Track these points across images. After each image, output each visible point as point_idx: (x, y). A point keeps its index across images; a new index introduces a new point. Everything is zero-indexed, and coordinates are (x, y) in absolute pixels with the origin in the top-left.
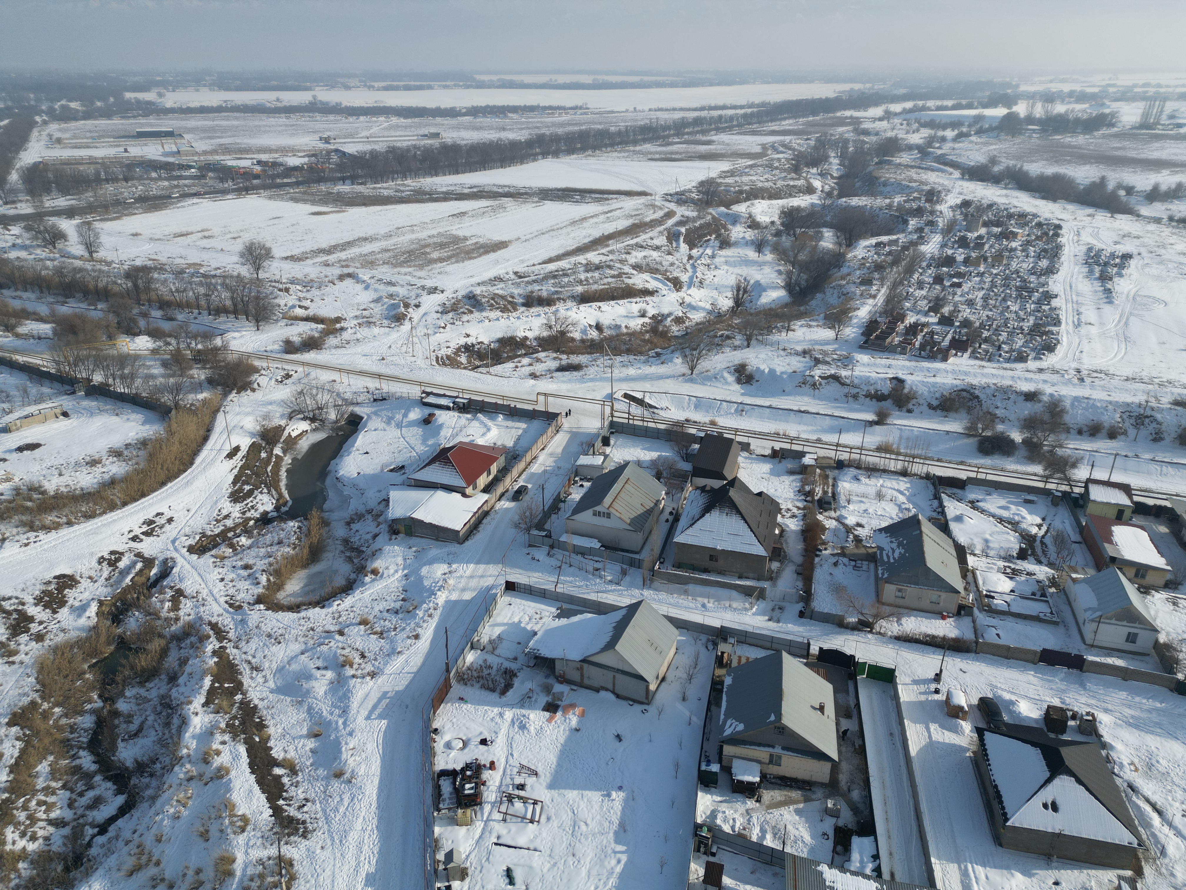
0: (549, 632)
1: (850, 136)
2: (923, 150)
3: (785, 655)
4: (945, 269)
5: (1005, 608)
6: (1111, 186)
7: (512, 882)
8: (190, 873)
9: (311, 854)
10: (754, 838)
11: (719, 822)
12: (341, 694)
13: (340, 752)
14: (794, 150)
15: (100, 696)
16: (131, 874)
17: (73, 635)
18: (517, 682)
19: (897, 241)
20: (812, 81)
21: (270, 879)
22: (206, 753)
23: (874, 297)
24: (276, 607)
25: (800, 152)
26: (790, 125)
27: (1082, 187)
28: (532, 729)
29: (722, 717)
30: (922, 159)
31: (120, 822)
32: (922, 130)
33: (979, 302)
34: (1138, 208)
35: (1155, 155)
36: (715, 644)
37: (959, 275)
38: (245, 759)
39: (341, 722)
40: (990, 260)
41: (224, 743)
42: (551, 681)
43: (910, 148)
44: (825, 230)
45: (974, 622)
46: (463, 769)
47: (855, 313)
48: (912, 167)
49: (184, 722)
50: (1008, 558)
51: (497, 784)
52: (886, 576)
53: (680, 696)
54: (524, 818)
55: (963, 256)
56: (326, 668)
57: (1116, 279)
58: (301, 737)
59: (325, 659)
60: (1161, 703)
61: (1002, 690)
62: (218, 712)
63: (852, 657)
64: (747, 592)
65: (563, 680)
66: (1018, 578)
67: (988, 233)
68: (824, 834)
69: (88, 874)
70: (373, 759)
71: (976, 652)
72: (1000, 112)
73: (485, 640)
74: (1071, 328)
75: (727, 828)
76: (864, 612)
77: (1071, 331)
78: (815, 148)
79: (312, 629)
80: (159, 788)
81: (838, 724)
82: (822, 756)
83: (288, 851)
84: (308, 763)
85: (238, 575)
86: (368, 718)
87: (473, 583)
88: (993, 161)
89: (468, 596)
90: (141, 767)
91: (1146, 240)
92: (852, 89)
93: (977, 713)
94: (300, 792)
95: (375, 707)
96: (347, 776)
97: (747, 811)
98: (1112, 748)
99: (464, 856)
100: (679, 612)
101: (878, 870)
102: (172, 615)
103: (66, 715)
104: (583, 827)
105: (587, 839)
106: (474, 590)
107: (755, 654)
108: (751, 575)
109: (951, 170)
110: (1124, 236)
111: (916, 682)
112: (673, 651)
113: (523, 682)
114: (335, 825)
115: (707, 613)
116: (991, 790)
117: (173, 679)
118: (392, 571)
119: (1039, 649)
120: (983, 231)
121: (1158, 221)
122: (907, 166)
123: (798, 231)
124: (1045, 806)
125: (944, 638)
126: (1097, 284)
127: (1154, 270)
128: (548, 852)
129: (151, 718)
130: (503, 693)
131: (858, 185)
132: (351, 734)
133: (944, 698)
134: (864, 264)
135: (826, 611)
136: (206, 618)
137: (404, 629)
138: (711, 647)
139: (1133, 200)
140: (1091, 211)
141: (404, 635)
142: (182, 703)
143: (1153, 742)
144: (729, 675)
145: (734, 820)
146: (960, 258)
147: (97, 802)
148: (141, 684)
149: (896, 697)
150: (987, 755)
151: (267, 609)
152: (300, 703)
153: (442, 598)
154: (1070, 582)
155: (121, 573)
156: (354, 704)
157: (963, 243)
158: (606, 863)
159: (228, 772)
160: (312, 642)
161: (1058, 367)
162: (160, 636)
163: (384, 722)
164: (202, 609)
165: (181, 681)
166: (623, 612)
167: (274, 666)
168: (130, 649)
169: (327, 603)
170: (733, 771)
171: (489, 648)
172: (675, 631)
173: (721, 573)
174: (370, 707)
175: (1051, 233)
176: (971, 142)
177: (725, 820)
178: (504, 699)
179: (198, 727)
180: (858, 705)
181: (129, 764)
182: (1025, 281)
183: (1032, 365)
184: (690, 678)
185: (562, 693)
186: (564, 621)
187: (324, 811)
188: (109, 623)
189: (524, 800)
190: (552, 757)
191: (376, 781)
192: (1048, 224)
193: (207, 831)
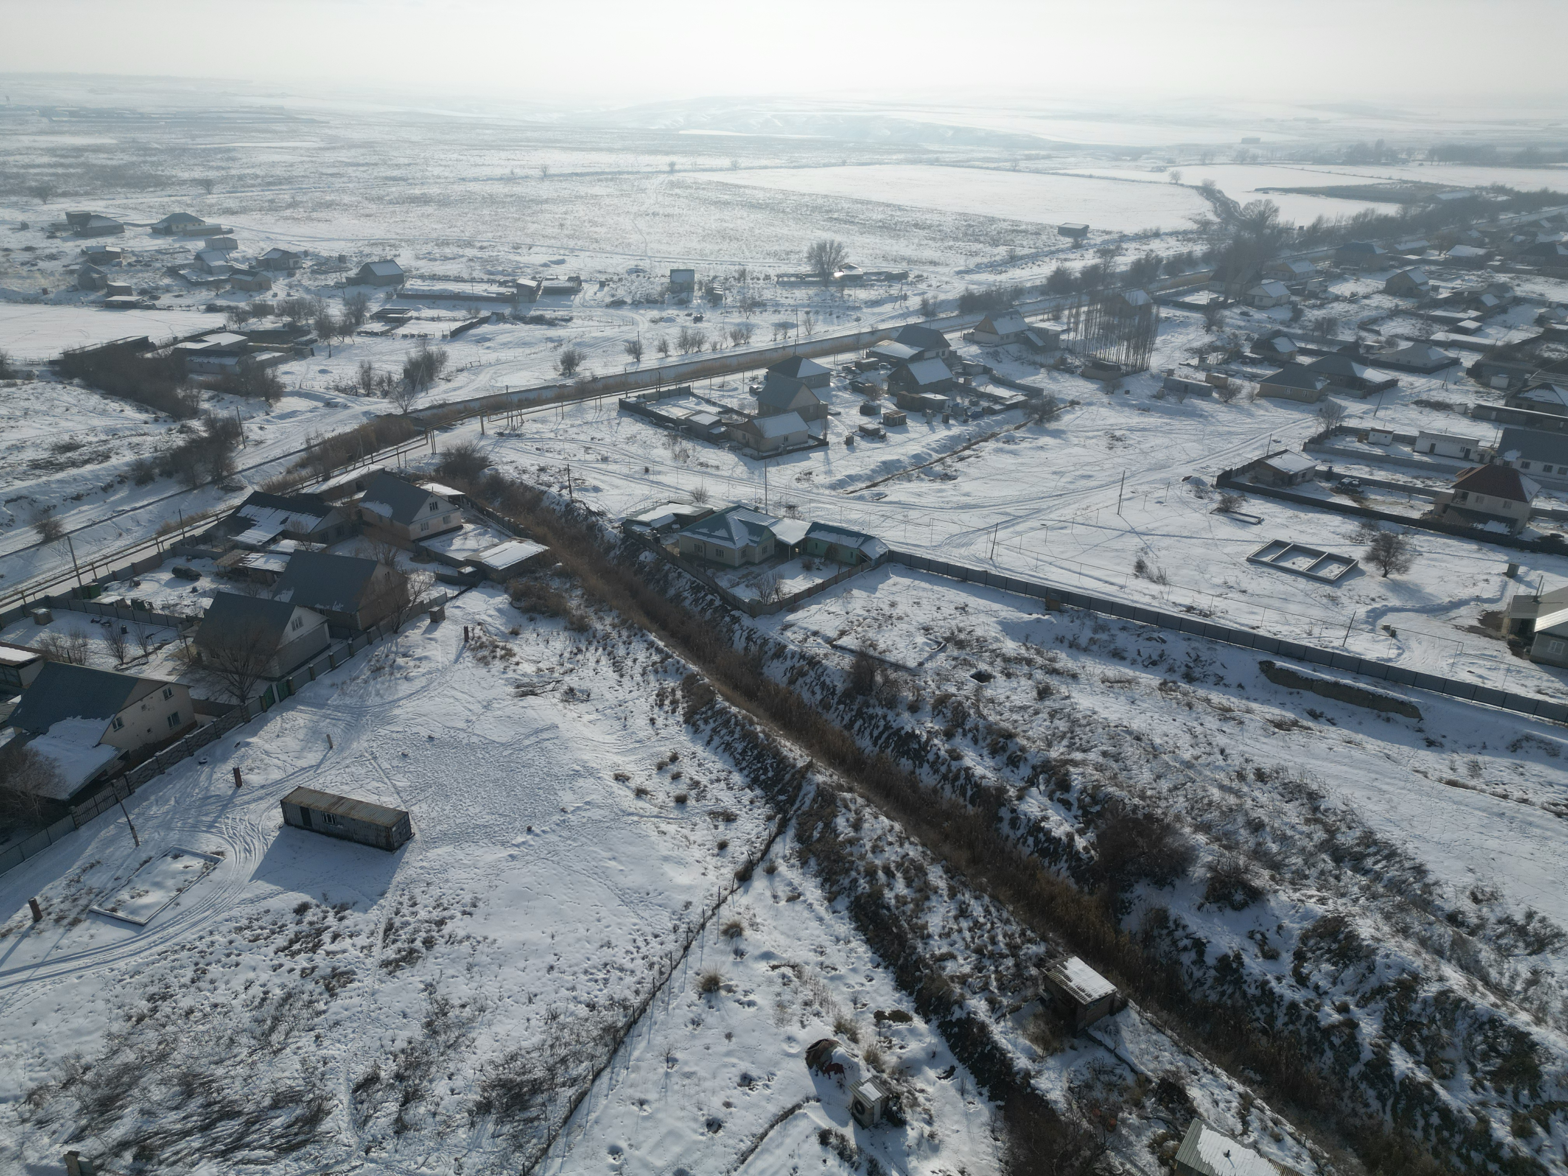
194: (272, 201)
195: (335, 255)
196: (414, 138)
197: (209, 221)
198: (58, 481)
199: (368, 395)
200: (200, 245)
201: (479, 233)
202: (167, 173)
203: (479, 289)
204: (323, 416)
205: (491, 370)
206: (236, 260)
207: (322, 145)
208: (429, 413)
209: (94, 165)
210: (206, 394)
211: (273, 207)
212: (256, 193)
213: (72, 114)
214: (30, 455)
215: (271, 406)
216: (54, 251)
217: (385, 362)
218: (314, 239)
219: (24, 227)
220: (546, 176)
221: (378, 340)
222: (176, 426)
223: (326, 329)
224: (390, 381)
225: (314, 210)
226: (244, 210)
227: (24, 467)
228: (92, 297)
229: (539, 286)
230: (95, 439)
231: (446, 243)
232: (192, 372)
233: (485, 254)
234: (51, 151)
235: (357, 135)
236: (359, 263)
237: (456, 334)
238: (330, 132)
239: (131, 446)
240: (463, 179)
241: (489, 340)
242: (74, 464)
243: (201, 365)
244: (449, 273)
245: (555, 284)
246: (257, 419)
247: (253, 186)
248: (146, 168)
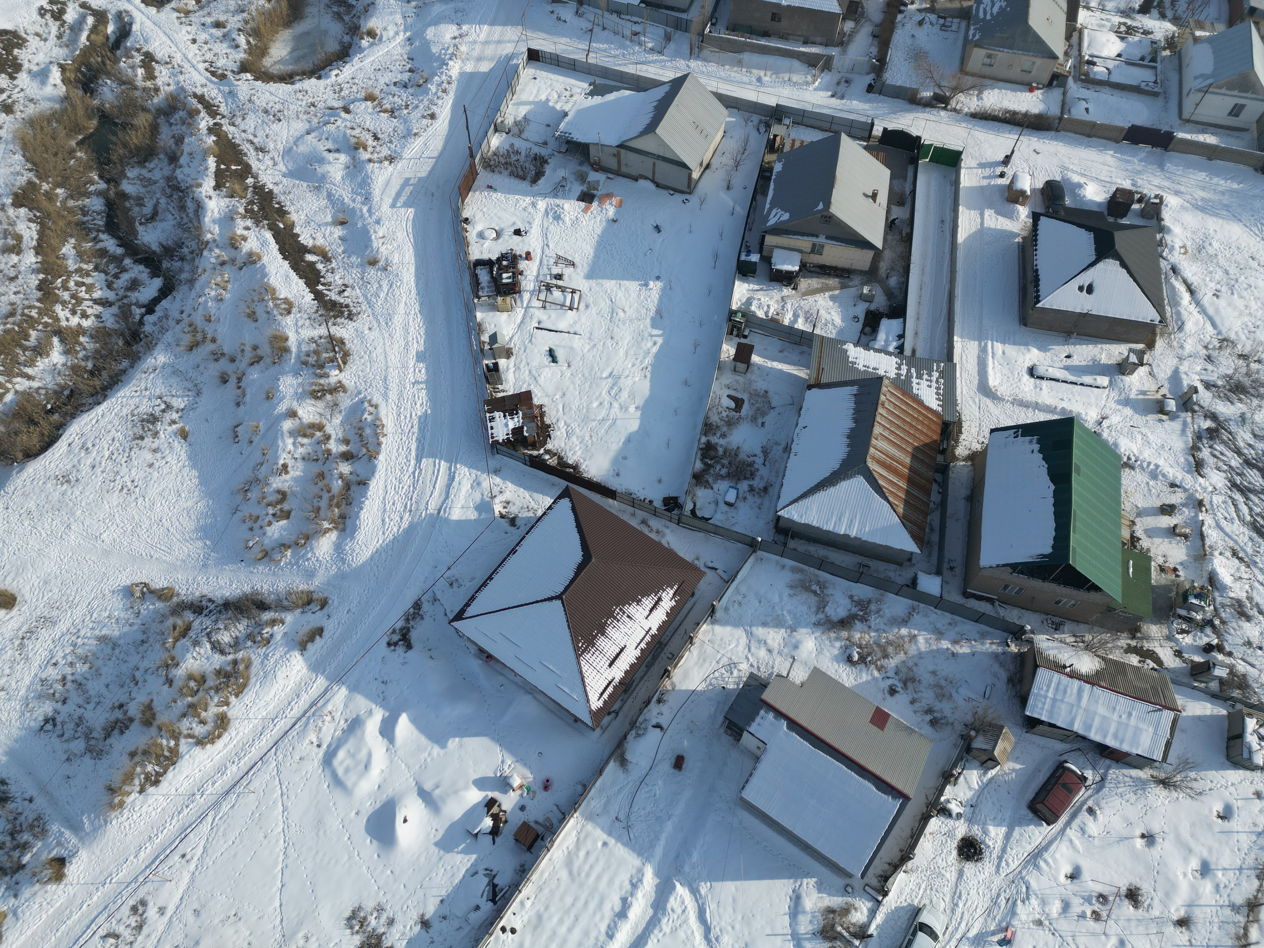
0: (581, 113)
3: (844, 137)
5: (1104, 77)
7: (554, 359)
8: (248, 349)
9: (359, 334)
10: (786, 322)
11: (753, 308)
12: (359, 179)
13: (370, 240)
15: (101, 177)
16: (191, 349)
17: (45, 106)
18: (548, 170)
21: (325, 355)
22: (232, 239)
24: (265, 77)
28: (567, 219)
29: (768, 206)
31: (164, 303)
36: (768, 126)
38: (273, 246)
39: (365, 209)
41: (247, 228)
42: (585, 168)
45: (1064, 94)
46: (498, 259)
49: (199, 207)
50: (1126, 13)
51: (535, 273)
52: (977, 37)
53: (725, 185)
54: (563, 305)
56: (338, 151)
58: (327, 224)
59: (335, 141)
60: (1239, 183)
61: (1073, 172)
62: (232, 197)
63: (919, 138)
64: (811, 62)
65: (599, 167)
66: (1130, 38)
68: (855, 317)
69: (150, 347)
70: (406, 248)
71: (1057, 130)
73: (509, 121)
75: (761, 314)
76: (943, 84)
79: (313, 105)
80: (194, 271)
81: (888, 212)
82: (865, 244)
83: (338, 331)
84: (340, 251)
85: (211, 35)
86: (393, 206)
87: (490, 50)
89: (485, 67)
90: (169, 251)
93: (1039, 197)
94: (337, 278)
95: (398, 195)
96: (382, 263)
97: (782, 298)
98: (1169, 231)
99: (507, 338)
100: (729, 88)
101: (900, 349)
102: (149, 84)
103: (72, 197)
104: (621, 314)
105: (624, 324)
106: (492, 59)
107: (810, 136)
108: (818, 39)
111: (982, 166)
112: (720, 134)
113: (555, 170)
114: (378, 309)
115: (762, 89)
116: (1030, 275)
117: (173, 159)
118: (391, 33)
119: (1127, 125)
124: (1081, 289)
125: (1026, 115)
128: (588, 335)
129: (163, 201)
130: (534, 181)
132: (378, 222)
133: (1008, 182)
135: (899, 83)
136: (190, 89)
137: (417, 107)
138: (762, 129)
141: (416, 114)
142: (191, 186)
143: (1213, 224)
144: (780, 161)
145: (768, 306)
147: (134, 285)
148: (142, 163)
149: (957, 182)
150: (1036, 240)
151: (256, 79)
152: (318, 188)
153: (455, 69)
154: (1191, 40)
155: (72, 28)
156: (376, 192)
158: (643, 345)
159: (260, 258)
160: (315, 120)
162: (144, 109)
163: (411, 211)
164: (181, 78)
165: (183, 160)
166: (666, 88)
167: (280, 147)
168: (116, 124)
169: (323, 73)
170: (773, 261)
171: (515, 130)
172: (725, 111)
173: (783, 37)
174: (393, 194)
177: (760, 307)
178: (535, 188)
179: (216, 211)
180: (913, 192)
181: (155, 247)
184: (737, 165)
185: (598, 181)
186: (598, 100)
187: (366, 297)
188: (80, 93)
189: (563, 289)
190: (589, 248)
191: (412, 269)
193: (254, 313)
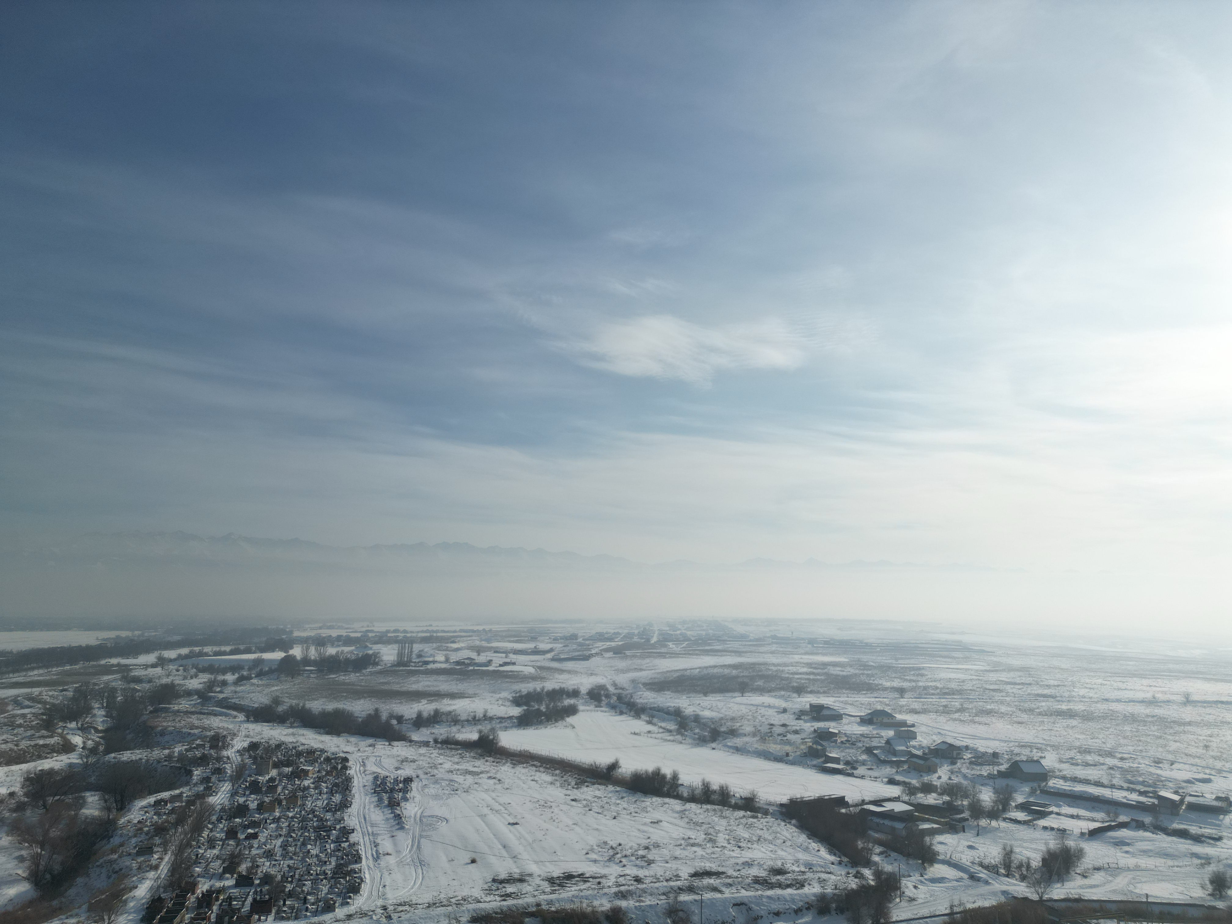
1: (119, 684)
2: (203, 695)
4: (237, 820)
6: (384, 716)
14: (45, 703)
19: (180, 795)
20: (68, 629)
23: (156, 868)
25: (54, 705)
26: (39, 675)
27: (360, 720)
30: (203, 705)
32: (201, 675)
33: (278, 851)
34: (408, 734)
35: (414, 687)
37: (254, 824)
40: (284, 803)
43: (189, 693)
44: (88, 794)
47: (131, 894)
48: (193, 713)
55: (256, 803)
57: (403, 804)
67: (279, 774)
72: (278, 655)
74: (371, 863)
77: (372, 866)
78: (74, 699)
88: (276, 701)
91: (421, 763)
92: (118, 637)
109: (235, 713)
110: (403, 761)
120: (274, 773)
121: (426, 744)
122: (187, 713)
123: (50, 800)
126: (388, 811)
127: (432, 790)
131: (129, 737)
134: (141, 829)
139: (404, 728)
140: (371, 741)
146: (253, 805)
157: (255, 788)
161: (365, 908)
175: (339, 767)
176: (253, 684)
182: (321, 820)
183: (340, 912)
192: (335, 758)
194: (946, 706)
195: (990, 751)
196: (1063, 666)
197: (899, 717)
198: (769, 897)
199: (1007, 876)
200: (891, 733)
201: (1120, 745)
202: (876, 682)
203: (1119, 795)
204: (967, 887)
205: (1130, 875)
206: (914, 747)
207: (988, 668)
208: (1063, 905)
209: (832, 675)
210: (878, 849)
211: (946, 711)
212: (934, 700)
213: (826, 643)
214: (755, 871)
215: (925, 869)
216: (798, 728)
217: (1026, 848)
218: (974, 737)
219: (785, 711)
220: (1188, 701)
221: (1021, 827)
222: (853, 871)
223: (977, 811)
224: (1028, 867)
225: (976, 715)
226: (924, 711)
227: (749, 880)
228: (814, 762)
229: (1182, 801)
230: (797, 869)
231: (1088, 751)
232: (871, 829)
233: (1126, 765)
234: (809, 665)
235: (1016, 662)
236: (1009, 760)
237: (1094, 834)
238: (995, 659)
239: (821, 881)
240: (1107, 700)
241: (1128, 844)
242: (780, 886)
243: (878, 824)
244: (1089, 778)
245: (1201, 801)
246: (913, 878)
247: (933, 694)
248: (863, 678)
